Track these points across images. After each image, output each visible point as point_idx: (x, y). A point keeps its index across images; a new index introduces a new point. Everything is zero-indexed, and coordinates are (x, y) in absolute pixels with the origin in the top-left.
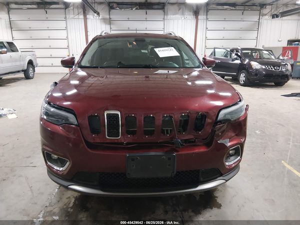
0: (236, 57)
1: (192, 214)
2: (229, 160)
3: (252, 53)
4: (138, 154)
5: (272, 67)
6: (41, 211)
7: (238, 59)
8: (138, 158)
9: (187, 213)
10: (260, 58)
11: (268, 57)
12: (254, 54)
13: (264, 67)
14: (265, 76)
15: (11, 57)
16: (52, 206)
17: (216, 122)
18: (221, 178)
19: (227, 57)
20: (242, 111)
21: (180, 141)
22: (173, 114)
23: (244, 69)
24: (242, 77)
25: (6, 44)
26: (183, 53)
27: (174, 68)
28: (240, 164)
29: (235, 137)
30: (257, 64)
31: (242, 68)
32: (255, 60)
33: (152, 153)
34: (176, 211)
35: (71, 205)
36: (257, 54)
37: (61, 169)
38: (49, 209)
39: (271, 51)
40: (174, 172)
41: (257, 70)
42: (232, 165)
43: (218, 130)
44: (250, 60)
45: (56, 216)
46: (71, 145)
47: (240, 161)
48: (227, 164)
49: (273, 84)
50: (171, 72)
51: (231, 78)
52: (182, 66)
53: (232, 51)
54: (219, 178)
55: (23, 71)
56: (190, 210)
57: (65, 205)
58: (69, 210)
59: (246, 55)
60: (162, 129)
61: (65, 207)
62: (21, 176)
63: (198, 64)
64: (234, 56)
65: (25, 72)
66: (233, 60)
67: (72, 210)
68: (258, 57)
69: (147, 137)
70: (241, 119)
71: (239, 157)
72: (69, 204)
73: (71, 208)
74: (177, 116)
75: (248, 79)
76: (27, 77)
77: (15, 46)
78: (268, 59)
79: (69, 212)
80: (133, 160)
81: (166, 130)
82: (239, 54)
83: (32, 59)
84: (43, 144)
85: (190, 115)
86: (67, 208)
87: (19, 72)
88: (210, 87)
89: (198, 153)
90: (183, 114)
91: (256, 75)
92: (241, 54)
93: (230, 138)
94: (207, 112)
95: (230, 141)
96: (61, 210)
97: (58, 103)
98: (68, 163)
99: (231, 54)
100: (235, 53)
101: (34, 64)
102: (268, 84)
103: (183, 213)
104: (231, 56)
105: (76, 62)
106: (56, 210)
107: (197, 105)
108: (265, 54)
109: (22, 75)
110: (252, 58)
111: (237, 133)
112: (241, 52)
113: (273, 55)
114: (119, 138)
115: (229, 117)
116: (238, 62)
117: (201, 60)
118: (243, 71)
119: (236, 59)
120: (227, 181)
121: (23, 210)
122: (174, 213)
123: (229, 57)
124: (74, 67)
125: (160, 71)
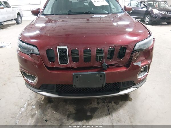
0: (143, 6)
1: (114, 104)
2: (140, 75)
3: (153, 4)
4: (81, 73)
5: (166, 12)
6: (25, 103)
7: (145, 8)
8: (80, 75)
9: (111, 104)
10: (159, 7)
11: (164, 6)
12: (155, 4)
13: (161, 12)
14: (162, 18)
15: (7, 11)
16: (32, 100)
17: (133, 51)
18: (135, 86)
19: (138, 6)
20: (151, 43)
21: (106, 64)
22: (104, 47)
23: (149, 14)
24: (147, 19)
25: (3, 3)
26: (111, 4)
27: (105, 13)
28: (147, 77)
29: (145, 60)
30: (157, 10)
31: (147, 13)
32: (156, 8)
33: (90, 72)
34: (104, 102)
35: (43, 99)
36: (156, 4)
37: (32, 82)
38: (30, 102)
39: (166, 2)
40: (104, 84)
41: (156, 14)
42: (141, 78)
43: (134, 56)
44: (153, 8)
45: (33, 106)
46: (37, 67)
47: (147, 75)
48: (139, 77)
49: (166, 23)
50: (103, 16)
51: (140, 20)
52: (110, 12)
53: (141, 2)
54: (133, 87)
55: (15, 19)
56: (113, 102)
57: (39, 99)
58: (42, 102)
59: (150, 5)
60: (96, 56)
61: (39, 100)
62: (14, 82)
63: (121, 10)
64: (142, 5)
65: (16, 20)
66: (142, 8)
67: (43, 102)
68: (158, 6)
69: (86, 63)
70: (150, 48)
71: (147, 73)
72: (42, 98)
73: (43, 101)
74: (106, 49)
75: (151, 20)
76: (18, 23)
77: (9, 4)
78: (164, 7)
79: (41, 103)
80: (77, 77)
81: (99, 56)
82: (146, 4)
83: (20, 12)
84: (21, 67)
85: (115, 48)
86: (40, 101)
87: (12, 20)
88: (128, 26)
89: (120, 72)
90: (111, 48)
91: (156, 17)
92: (147, 4)
93: (141, 61)
94: (127, 46)
95: (142, 63)
96: (37, 102)
97: (26, 41)
98: (36, 79)
99: (140, 4)
100: (143, 4)
101: (21, 15)
102: (163, 23)
103: (109, 103)
104: (140, 6)
105: (40, 12)
106: (34, 102)
107: (120, 41)
108: (162, 4)
109: (14, 22)
110: (153, 7)
111: (146, 57)
112: (147, 3)
113: (167, 4)
114: (68, 64)
115: (142, 47)
116: (145, 9)
117: (123, 7)
118: (148, 15)
119: (144, 7)
120: (138, 88)
121: (15, 103)
122: (103, 103)
123: (139, 6)
124: (39, 15)
125: (96, 16)
